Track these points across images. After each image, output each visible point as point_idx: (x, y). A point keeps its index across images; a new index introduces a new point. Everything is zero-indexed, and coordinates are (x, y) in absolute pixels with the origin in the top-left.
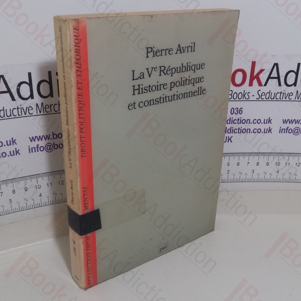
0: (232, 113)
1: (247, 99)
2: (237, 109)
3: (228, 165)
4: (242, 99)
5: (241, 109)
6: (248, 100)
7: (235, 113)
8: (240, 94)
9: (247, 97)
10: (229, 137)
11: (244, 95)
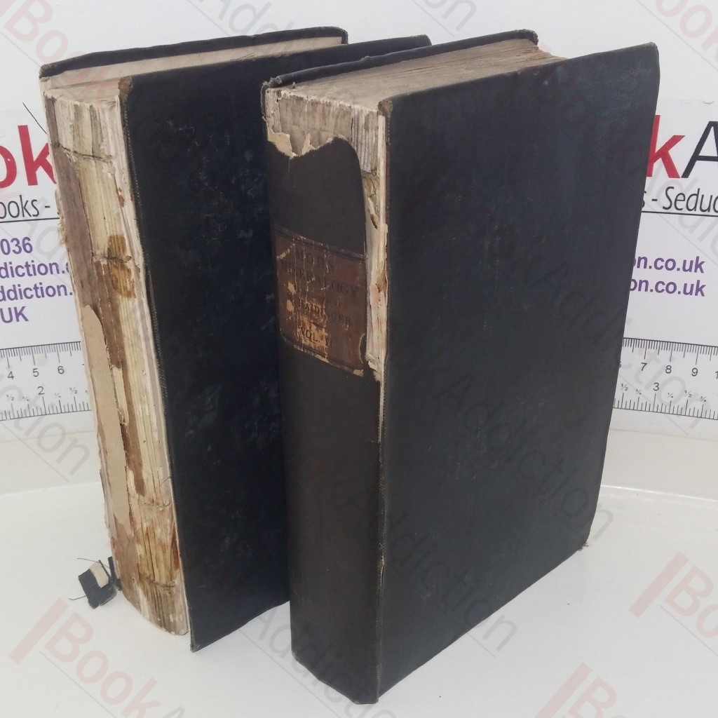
0: (6, 251)
1: (34, 216)
2: (15, 242)
3: (36, 374)
4: (20, 218)
5: (26, 241)
6: (37, 218)
7: (14, 251)
8: (13, 206)
9: (33, 212)
10: (15, 309)
11: (24, 208)
